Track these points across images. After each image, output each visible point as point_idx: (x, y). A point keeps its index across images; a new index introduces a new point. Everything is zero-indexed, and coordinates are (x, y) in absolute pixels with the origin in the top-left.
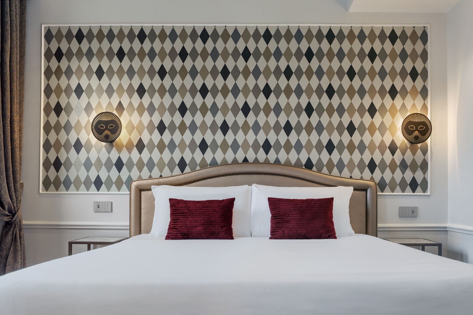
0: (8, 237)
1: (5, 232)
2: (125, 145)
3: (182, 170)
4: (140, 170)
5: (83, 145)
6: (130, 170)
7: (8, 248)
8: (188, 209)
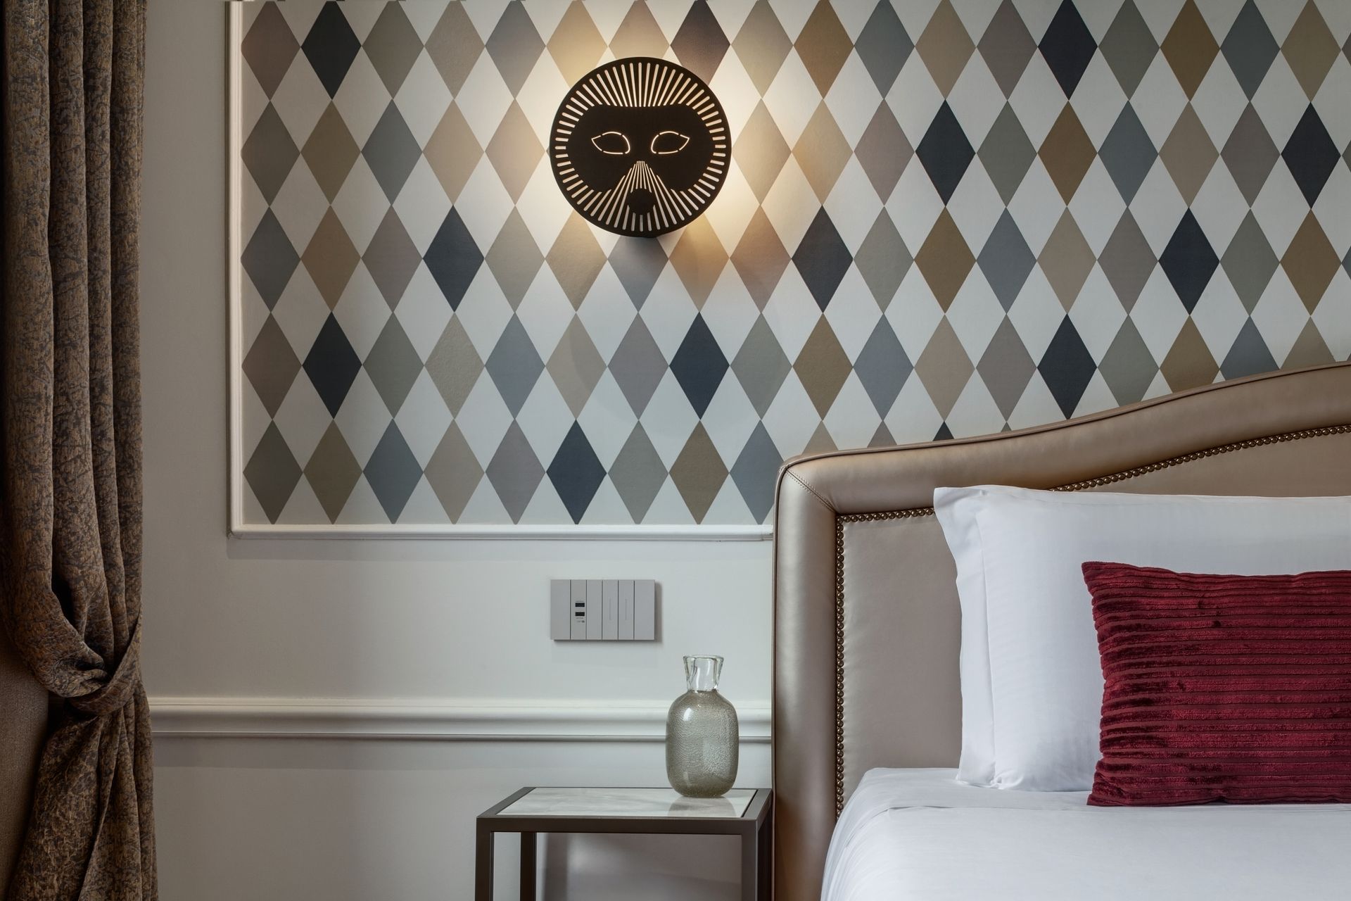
0: (73, 790)
1: (53, 761)
2: (730, 255)
3: (1068, 395)
4: (823, 397)
5: (484, 253)
6: (761, 397)
7: (74, 858)
8: (1217, 625)
